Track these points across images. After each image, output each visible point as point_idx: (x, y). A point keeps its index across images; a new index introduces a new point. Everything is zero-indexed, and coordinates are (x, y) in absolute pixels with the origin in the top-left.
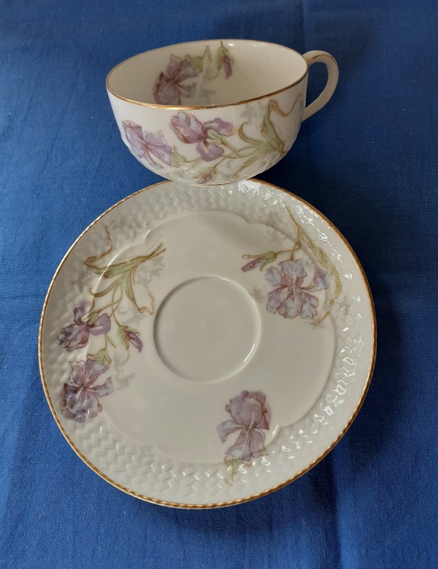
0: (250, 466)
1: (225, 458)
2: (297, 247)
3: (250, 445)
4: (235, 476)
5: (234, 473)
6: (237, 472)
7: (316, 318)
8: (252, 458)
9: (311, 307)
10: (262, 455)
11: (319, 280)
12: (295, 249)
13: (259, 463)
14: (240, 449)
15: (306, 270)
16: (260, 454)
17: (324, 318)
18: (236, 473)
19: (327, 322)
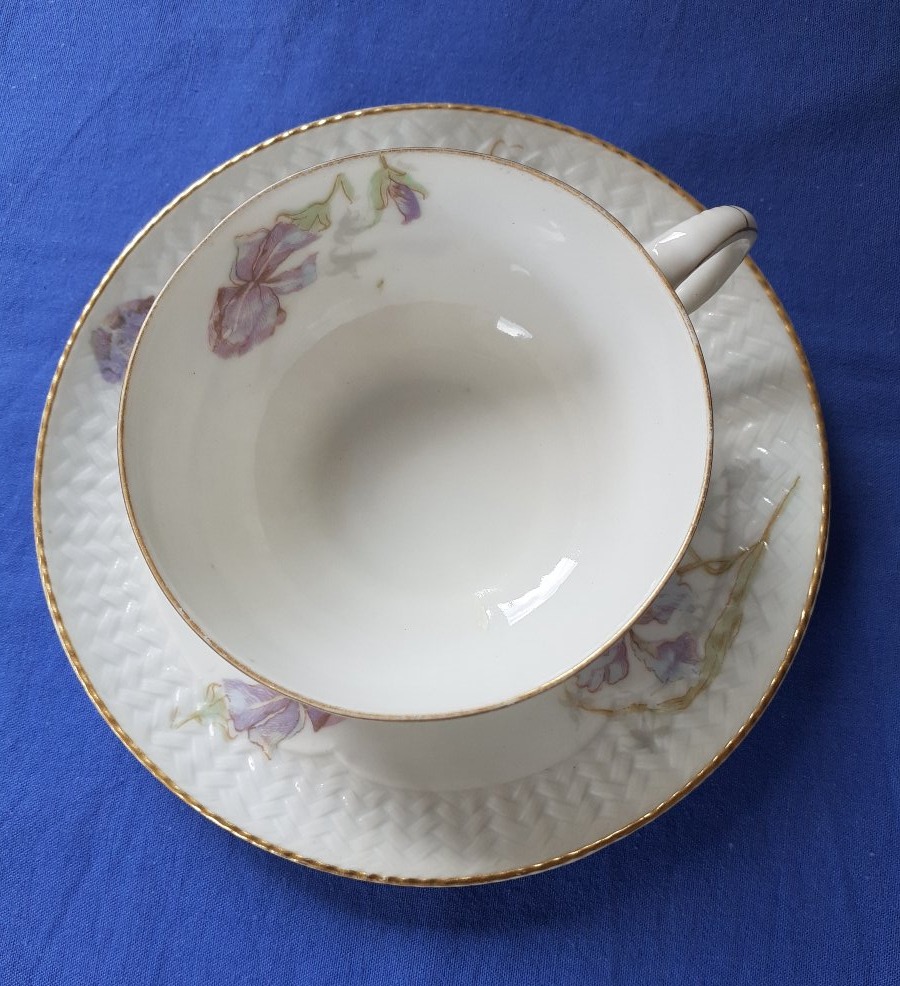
0: (228, 737)
1: (214, 684)
2: (716, 567)
3: (267, 714)
4: (194, 723)
5: (198, 717)
6: (204, 721)
7: (585, 694)
8: (245, 733)
9: (602, 672)
10: (262, 747)
11: (671, 656)
12: (705, 565)
13: (244, 753)
14: (249, 701)
15: (676, 616)
16: (262, 742)
17: (594, 710)
18: (200, 721)
19: (592, 722)
